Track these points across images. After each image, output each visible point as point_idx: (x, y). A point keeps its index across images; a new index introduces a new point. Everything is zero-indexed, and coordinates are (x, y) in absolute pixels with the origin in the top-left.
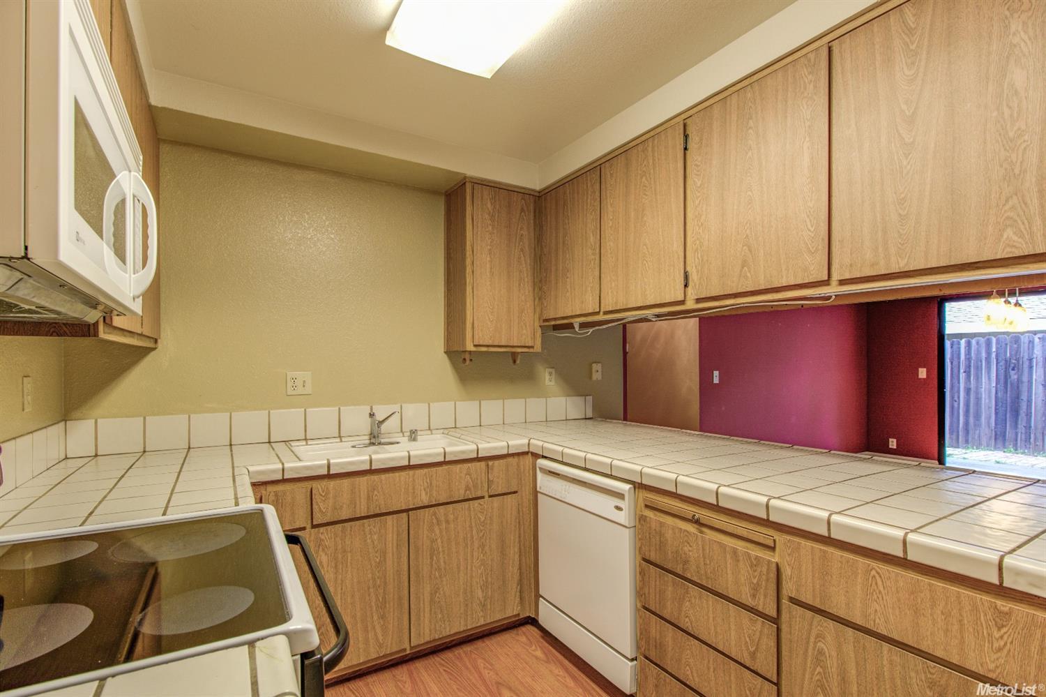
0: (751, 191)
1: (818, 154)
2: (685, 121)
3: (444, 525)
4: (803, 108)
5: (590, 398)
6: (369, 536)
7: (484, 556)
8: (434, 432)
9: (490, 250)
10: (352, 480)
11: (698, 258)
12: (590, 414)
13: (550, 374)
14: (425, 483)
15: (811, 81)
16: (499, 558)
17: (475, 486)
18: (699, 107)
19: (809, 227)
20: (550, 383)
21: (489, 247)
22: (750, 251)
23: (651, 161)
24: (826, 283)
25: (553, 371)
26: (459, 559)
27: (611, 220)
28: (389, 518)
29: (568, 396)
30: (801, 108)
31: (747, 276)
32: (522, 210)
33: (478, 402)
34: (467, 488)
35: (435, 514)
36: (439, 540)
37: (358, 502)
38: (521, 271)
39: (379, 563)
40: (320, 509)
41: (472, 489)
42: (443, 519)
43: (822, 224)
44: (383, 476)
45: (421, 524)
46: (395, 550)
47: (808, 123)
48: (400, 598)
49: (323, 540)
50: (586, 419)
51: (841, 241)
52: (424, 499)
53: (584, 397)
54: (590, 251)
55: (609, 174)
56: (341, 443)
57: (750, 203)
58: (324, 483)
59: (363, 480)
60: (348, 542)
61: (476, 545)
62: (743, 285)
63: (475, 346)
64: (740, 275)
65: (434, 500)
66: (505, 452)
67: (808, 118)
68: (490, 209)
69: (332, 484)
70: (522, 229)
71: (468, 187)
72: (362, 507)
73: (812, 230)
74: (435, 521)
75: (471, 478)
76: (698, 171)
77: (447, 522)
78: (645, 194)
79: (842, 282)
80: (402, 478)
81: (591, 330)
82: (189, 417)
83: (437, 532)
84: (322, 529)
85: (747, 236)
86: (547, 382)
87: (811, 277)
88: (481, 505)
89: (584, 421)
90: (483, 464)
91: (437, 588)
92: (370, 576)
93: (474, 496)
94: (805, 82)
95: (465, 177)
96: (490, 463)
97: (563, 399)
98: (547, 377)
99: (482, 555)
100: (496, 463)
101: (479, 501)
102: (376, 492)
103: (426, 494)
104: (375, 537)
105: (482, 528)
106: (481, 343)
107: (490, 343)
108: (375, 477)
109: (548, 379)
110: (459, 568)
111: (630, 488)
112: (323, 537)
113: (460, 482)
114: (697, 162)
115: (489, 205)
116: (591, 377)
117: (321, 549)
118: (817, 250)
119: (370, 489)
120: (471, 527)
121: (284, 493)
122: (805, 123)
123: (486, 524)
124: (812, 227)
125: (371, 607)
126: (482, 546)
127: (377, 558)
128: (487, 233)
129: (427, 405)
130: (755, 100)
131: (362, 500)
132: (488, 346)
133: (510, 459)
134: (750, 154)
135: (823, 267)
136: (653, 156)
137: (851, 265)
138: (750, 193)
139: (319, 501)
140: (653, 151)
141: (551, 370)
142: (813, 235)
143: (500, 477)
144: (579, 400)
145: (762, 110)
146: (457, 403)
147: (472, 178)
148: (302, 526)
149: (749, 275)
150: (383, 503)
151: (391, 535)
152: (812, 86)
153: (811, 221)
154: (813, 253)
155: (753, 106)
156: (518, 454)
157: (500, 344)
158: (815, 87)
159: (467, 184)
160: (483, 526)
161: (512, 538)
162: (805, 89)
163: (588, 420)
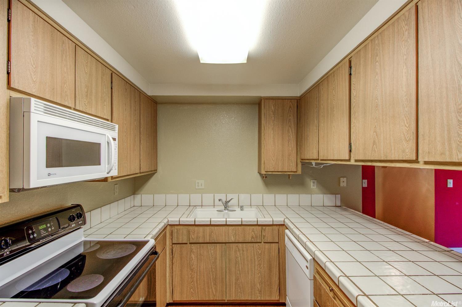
0: (377, 99)
1: (410, 77)
2: (350, 59)
3: (241, 252)
4: (403, 47)
5: (339, 196)
6: (210, 251)
7: (260, 269)
8: (252, 207)
9: (273, 128)
10: (204, 227)
11: (354, 137)
12: (339, 203)
13: (314, 183)
14: (233, 233)
15: (406, 30)
16: (268, 272)
17: (256, 237)
18: (356, 51)
19: (406, 123)
20: (314, 187)
21: (272, 127)
22: (377, 135)
23: (336, 82)
24: (416, 161)
25: (316, 181)
26: (248, 268)
27: (322, 112)
28: (218, 245)
29: (325, 194)
30: (402, 47)
31: (375, 150)
32: (290, 107)
33: (274, 195)
34: (252, 237)
35: (237, 246)
36: (239, 258)
37: (206, 237)
38: (289, 136)
39: (214, 262)
40: (192, 237)
41: (255, 238)
42: (241, 249)
43: (413, 123)
44: (216, 228)
45: (232, 250)
46: (220, 258)
47: (405, 57)
48: (222, 278)
49: (193, 249)
50: (336, 206)
51: (423, 135)
52: (233, 239)
53: (335, 195)
54: (315, 128)
55: (321, 88)
56: (213, 209)
57: (377, 107)
58: (194, 227)
59: (208, 228)
60: (202, 252)
61: (257, 263)
62: (373, 156)
63: (266, 172)
64: (372, 150)
65: (237, 241)
66: (271, 223)
67: (405, 54)
68: (273, 109)
69: (196, 228)
70: (290, 116)
71: (263, 101)
72: (207, 239)
73: (407, 126)
74: (237, 249)
75: (254, 233)
76: (354, 87)
77: (243, 251)
78: (334, 100)
79: (426, 163)
80: (224, 230)
81: (322, 166)
82: (166, 195)
83: (239, 254)
84: (192, 245)
85: (375, 126)
86: (312, 187)
87: (406, 157)
88: (259, 246)
89: (335, 207)
90: (260, 227)
91: (238, 278)
92: (210, 267)
93: (256, 242)
94: (403, 31)
95: (261, 97)
96: (264, 228)
97: (321, 196)
98: (312, 184)
99: (259, 269)
100: (267, 228)
101: (258, 244)
102: (213, 234)
103: (234, 237)
104: (212, 252)
105: (259, 256)
106: (268, 170)
107: (273, 170)
108: (213, 228)
109: (312, 185)
110: (248, 271)
111: (311, 259)
112: (193, 248)
113: (249, 234)
114: (354, 82)
115: (273, 108)
116: (339, 185)
117: (192, 252)
118: (410, 139)
119: (211, 232)
120: (254, 255)
121: (180, 229)
122: (403, 56)
123: (262, 255)
124: (407, 124)
125: (211, 279)
126: (260, 264)
127: (213, 260)
128: (272, 121)
129: (250, 195)
130: (379, 44)
131: (207, 236)
132: (272, 172)
133: (275, 227)
134: (377, 77)
135: (413, 151)
136: (337, 79)
137: (429, 152)
138: (377, 100)
139: (192, 234)
140: (337, 77)
141: (313, 181)
142: (408, 130)
143: (269, 235)
144: (332, 197)
145: (382, 51)
146: (263, 195)
147: (264, 97)
148: (186, 242)
149: (376, 150)
150: (215, 238)
151: (218, 252)
152: (407, 33)
153: (406, 120)
154: (408, 141)
155: (378, 48)
156: (279, 225)
157: (278, 171)
158: (409, 33)
159: (262, 100)
160: (260, 256)
161: (275, 264)
162: (403, 35)
163: (337, 208)
